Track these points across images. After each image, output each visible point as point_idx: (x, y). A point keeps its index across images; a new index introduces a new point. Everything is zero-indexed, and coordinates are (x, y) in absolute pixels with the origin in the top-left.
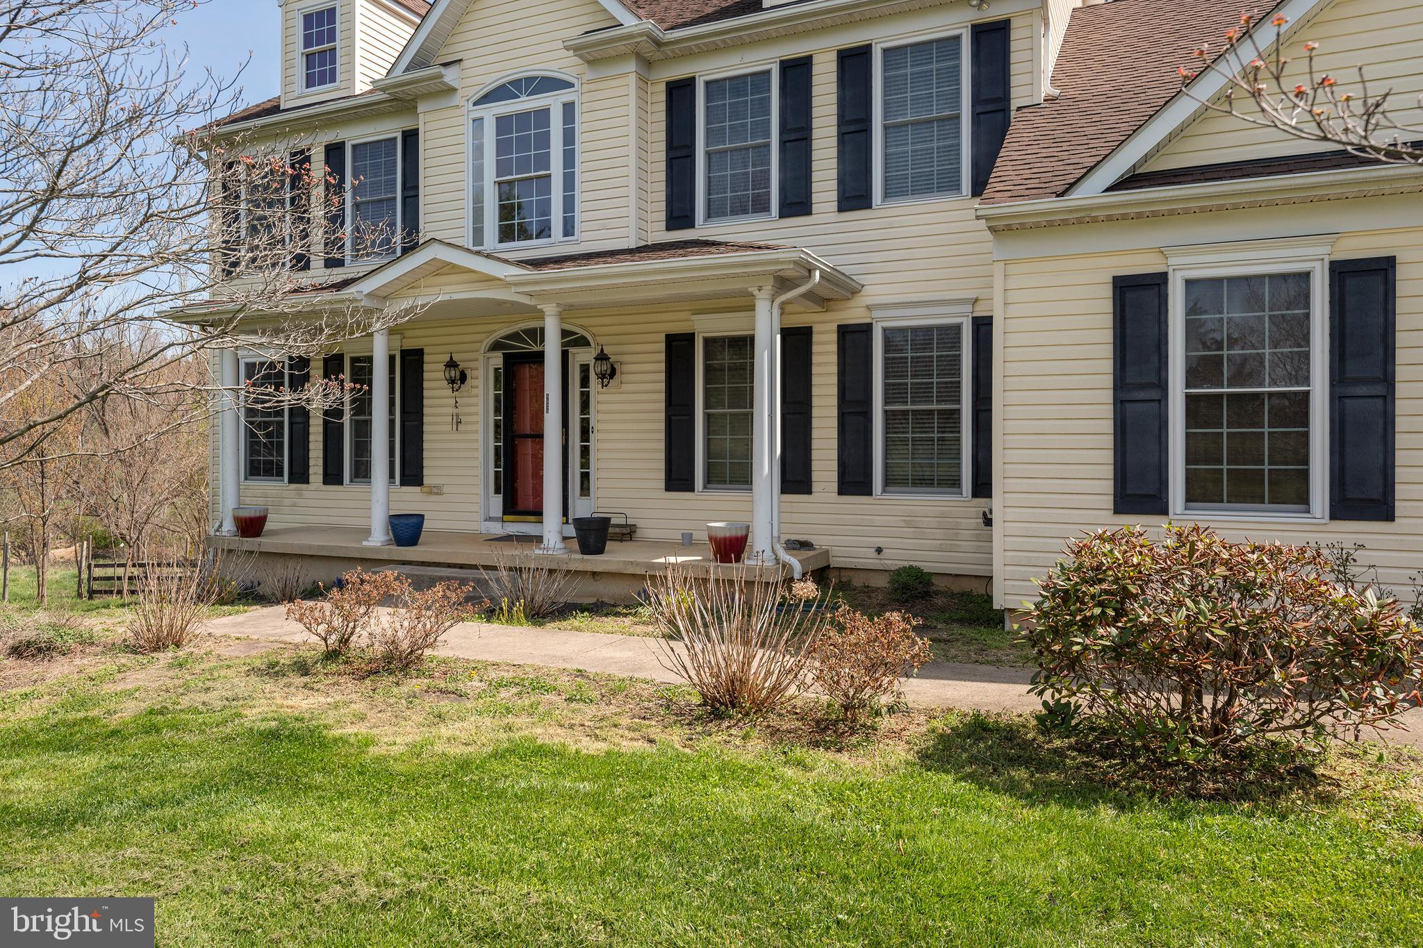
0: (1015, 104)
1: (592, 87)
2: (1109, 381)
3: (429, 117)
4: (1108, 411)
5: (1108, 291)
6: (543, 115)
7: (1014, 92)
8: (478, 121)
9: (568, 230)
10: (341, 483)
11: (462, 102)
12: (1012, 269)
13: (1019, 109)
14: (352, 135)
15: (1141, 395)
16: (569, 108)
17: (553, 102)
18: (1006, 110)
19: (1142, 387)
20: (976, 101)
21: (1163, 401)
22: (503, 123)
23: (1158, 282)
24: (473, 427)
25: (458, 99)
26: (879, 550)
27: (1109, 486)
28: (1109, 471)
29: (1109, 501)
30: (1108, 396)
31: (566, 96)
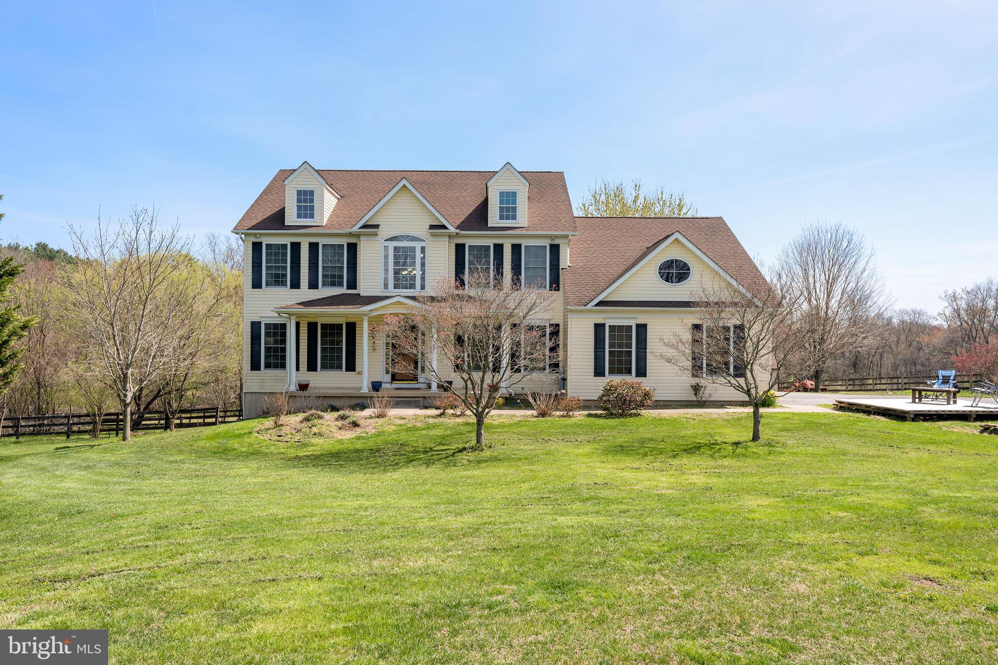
0: (561, 267)
1: (432, 243)
2: (593, 347)
3: (365, 242)
4: (593, 354)
5: (593, 326)
6: (413, 249)
7: (561, 264)
8: (386, 248)
9: (423, 287)
10: (316, 370)
11: (380, 239)
12: (572, 320)
13: (562, 269)
14: (322, 241)
15: (600, 350)
16: (423, 249)
17: (418, 245)
18: (559, 269)
19: (600, 348)
20: (550, 265)
21: (604, 352)
22: (396, 249)
23: (604, 325)
24: (380, 351)
25: (379, 238)
26: (523, 388)
27: (593, 371)
28: (593, 367)
29: (593, 374)
30: (593, 350)
31: (423, 244)
